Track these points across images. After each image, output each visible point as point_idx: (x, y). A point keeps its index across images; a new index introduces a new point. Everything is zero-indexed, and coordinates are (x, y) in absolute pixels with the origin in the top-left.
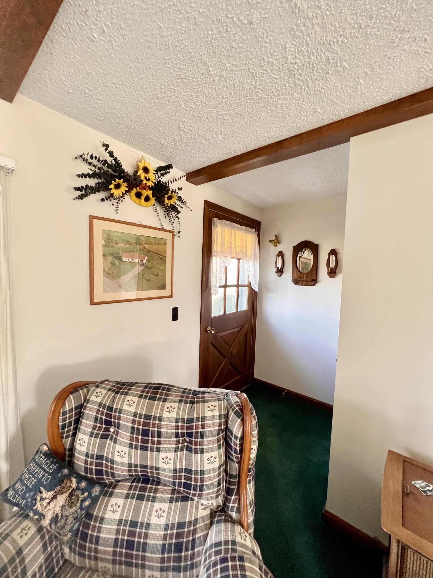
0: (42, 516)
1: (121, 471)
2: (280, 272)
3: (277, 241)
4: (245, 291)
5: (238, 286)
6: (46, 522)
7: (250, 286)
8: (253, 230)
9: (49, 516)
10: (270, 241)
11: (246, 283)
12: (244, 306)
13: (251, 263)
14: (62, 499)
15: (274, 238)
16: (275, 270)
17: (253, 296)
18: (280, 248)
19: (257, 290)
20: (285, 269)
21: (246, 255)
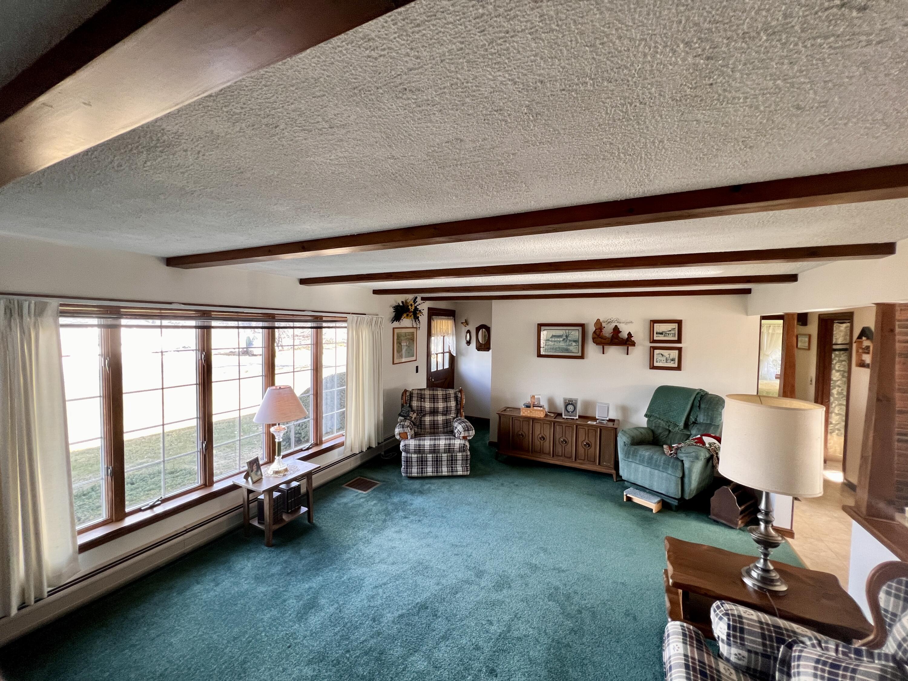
0: (412, 417)
1: (428, 409)
2: (469, 343)
3: (467, 323)
4: (447, 356)
5: (443, 353)
6: (413, 419)
7: (450, 352)
8: (452, 317)
9: (414, 417)
10: (462, 323)
11: (447, 350)
12: (447, 366)
13: (451, 337)
14: (415, 414)
15: (464, 321)
16: (465, 342)
17: (452, 359)
18: (468, 328)
19: (455, 355)
20: (471, 341)
21: (448, 334)
